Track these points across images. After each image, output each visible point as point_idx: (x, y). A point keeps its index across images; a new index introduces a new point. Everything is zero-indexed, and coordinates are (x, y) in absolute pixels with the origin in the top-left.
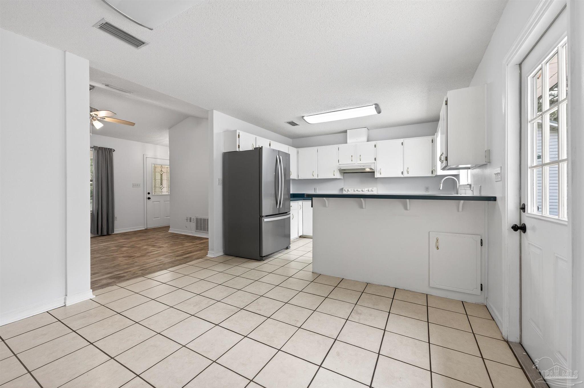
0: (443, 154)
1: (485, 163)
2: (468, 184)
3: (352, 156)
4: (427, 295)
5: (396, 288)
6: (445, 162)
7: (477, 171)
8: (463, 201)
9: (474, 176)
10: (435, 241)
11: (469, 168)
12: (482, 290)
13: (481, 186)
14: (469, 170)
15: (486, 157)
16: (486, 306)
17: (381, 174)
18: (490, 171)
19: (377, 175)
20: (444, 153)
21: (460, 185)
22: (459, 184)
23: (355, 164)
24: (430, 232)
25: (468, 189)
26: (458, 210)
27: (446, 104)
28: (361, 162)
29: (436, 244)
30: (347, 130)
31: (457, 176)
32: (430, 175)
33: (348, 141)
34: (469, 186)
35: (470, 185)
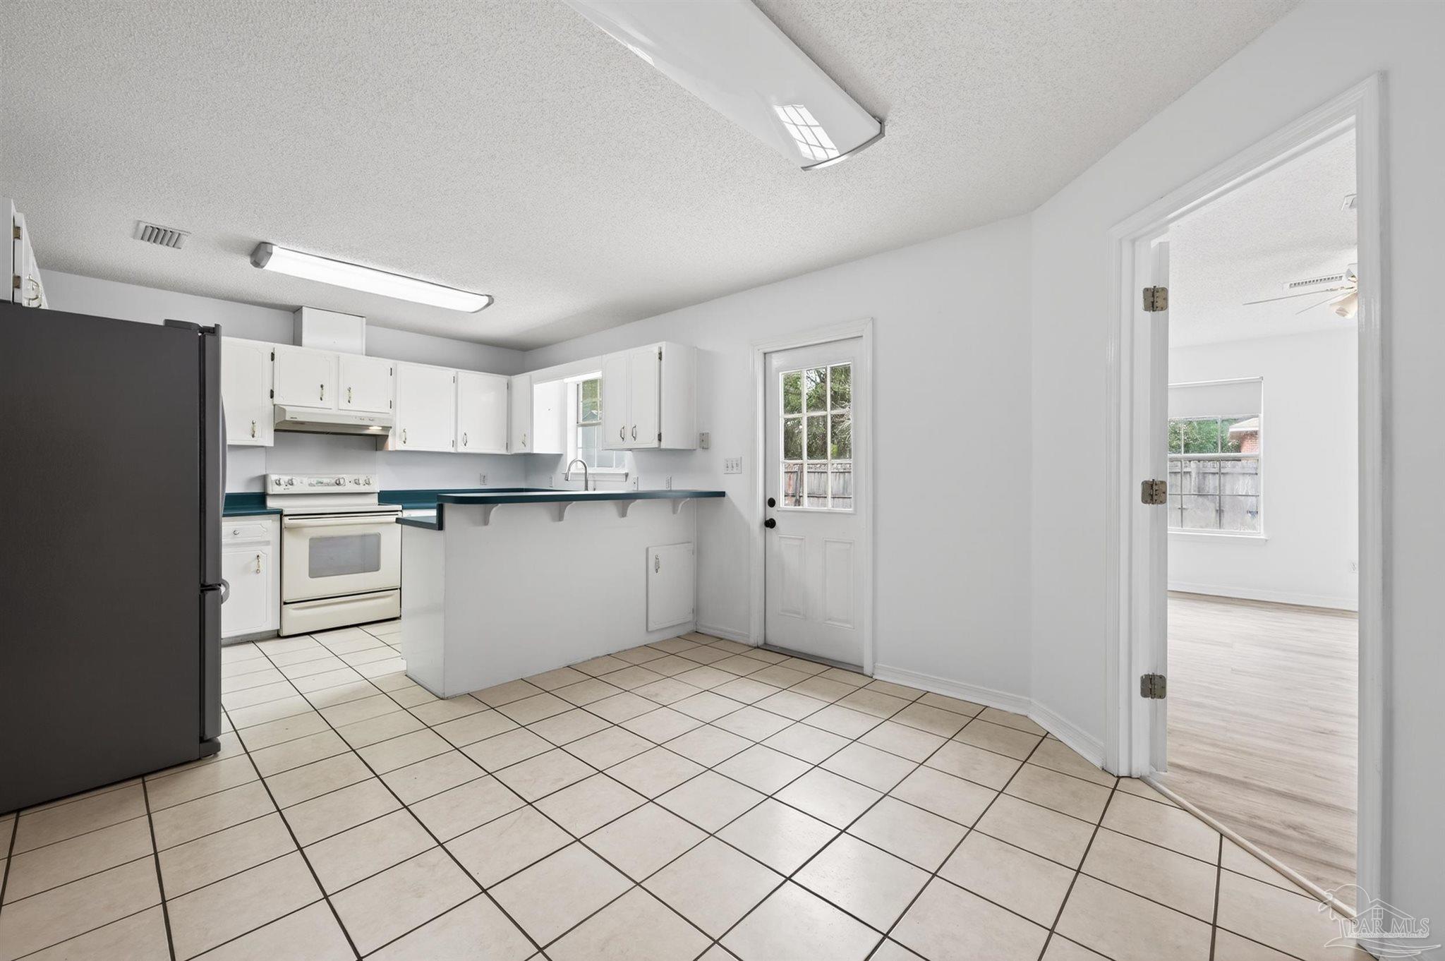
3: (322, 386)
4: (647, 646)
10: (654, 560)
12: (694, 613)
16: (697, 632)
17: (405, 442)
19: (393, 444)
23: (330, 409)
24: (648, 548)
27: (660, 358)
28: (350, 406)
29: (655, 565)
30: (302, 307)
32: (504, 452)
33: (305, 341)
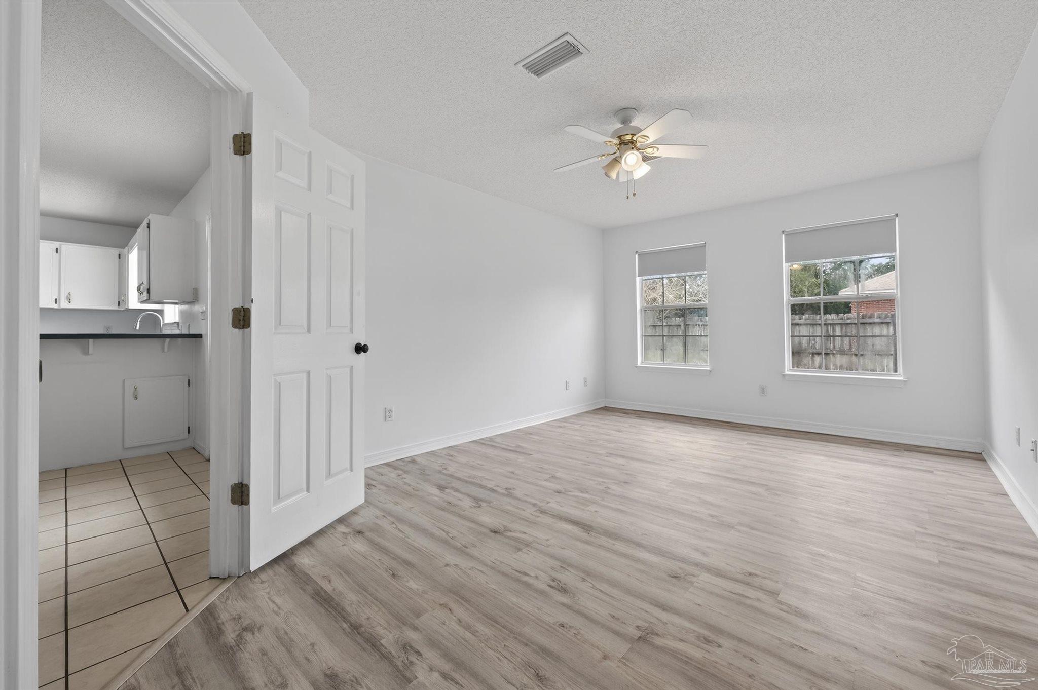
0: (143, 283)
1: (194, 301)
2: (175, 323)
4: (120, 461)
5: (66, 469)
6: (145, 294)
7: (185, 307)
8: (169, 339)
9: (182, 313)
10: (132, 390)
11: (176, 304)
12: (189, 433)
13: (189, 325)
14: (177, 306)
15: (193, 294)
16: (193, 448)
18: (197, 308)
20: (145, 282)
21: (166, 324)
22: (163, 322)
24: (124, 380)
25: (174, 328)
26: (163, 351)
27: (148, 227)
29: (134, 393)
31: (161, 312)
32: (116, 308)
34: (176, 325)
35: (178, 324)
